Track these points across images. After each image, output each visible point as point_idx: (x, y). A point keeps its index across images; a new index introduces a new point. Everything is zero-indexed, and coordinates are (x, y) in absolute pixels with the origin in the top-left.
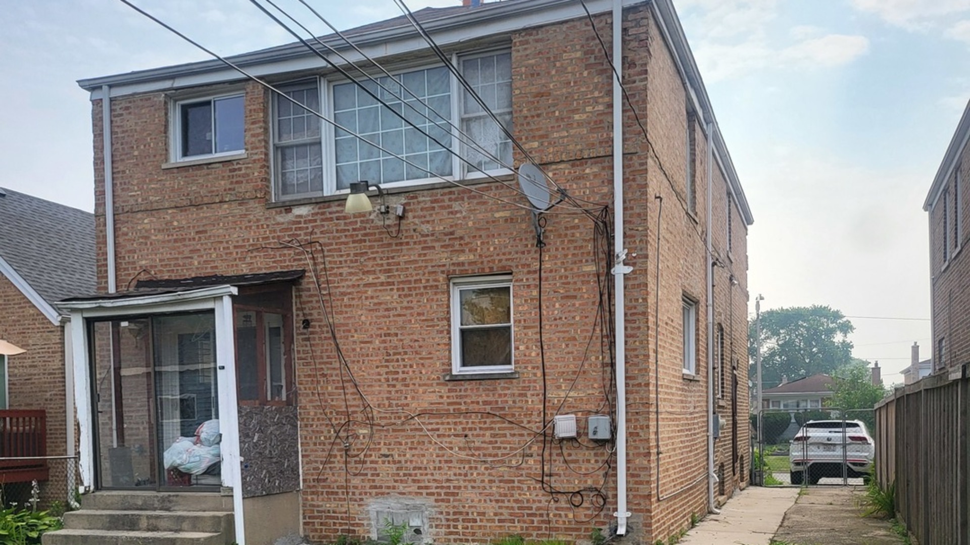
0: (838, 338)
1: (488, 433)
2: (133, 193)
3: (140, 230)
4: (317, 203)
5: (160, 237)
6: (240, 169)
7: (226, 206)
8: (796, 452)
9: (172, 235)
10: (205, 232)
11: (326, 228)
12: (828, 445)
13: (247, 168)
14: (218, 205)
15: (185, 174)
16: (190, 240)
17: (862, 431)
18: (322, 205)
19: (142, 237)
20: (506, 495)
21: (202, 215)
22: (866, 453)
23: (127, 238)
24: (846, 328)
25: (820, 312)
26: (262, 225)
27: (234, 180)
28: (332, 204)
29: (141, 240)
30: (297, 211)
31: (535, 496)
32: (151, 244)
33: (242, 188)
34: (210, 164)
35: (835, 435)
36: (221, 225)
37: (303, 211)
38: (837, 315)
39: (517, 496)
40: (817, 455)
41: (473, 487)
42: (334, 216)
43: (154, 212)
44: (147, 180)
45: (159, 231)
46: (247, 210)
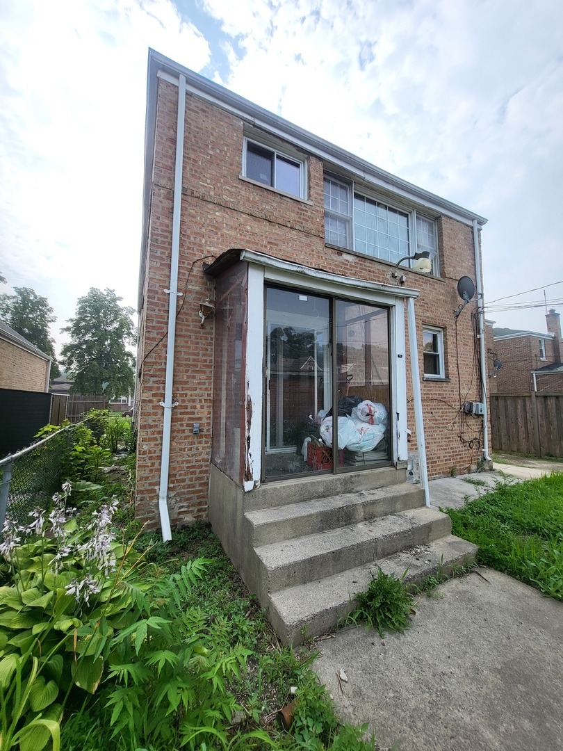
1: (440, 411)
2: (206, 185)
3: (211, 220)
4: (358, 256)
5: (232, 233)
6: (306, 211)
7: (294, 232)
9: (245, 236)
10: (277, 245)
11: (363, 274)
13: (312, 213)
14: (289, 229)
15: (261, 193)
16: (262, 246)
18: (361, 259)
19: (212, 226)
20: (447, 446)
21: (274, 230)
23: (194, 220)
26: (322, 257)
27: (302, 217)
28: (366, 261)
29: (210, 228)
30: (345, 257)
31: (457, 444)
32: (222, 235)
33: (308, 225)
34: (283, 196)
36: (290, 244)
37: (350, 258)
39: (451, 446)
41: (435, 443)
42: (368, 268)
43: (227, 210)
44: (222, 180)
45: (232, 227)
46: (311, 242)
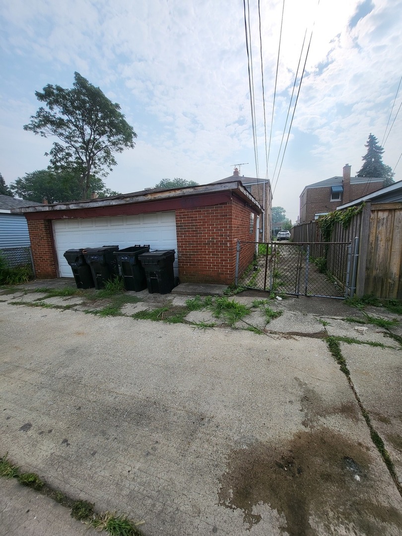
0: (283, 214)
8: (278, 236)
12: (283, 234)
17: (289, 232)
22: (289, 236)
24: (284, 211)
25: (279, 208)
35: (285, 233)
38: (282, 209)
40: (282, 236)
